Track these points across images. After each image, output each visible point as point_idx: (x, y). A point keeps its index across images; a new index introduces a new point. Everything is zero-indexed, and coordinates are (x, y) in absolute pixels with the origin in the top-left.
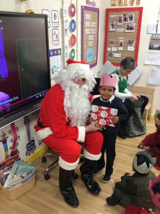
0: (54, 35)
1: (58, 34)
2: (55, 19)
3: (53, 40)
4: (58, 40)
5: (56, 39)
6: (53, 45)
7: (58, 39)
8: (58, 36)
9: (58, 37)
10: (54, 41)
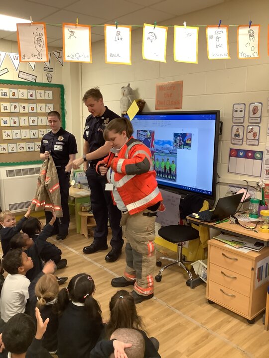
0: (249, 132)
1: (258, 132)
2: (254, 114)
3: (247, 139)
4: (258, 140)
5: (253, 138)
6: (247, 144)
7: (257, 138)
8: (258, 134)
9: (258, 136)
10: (248, 141)
